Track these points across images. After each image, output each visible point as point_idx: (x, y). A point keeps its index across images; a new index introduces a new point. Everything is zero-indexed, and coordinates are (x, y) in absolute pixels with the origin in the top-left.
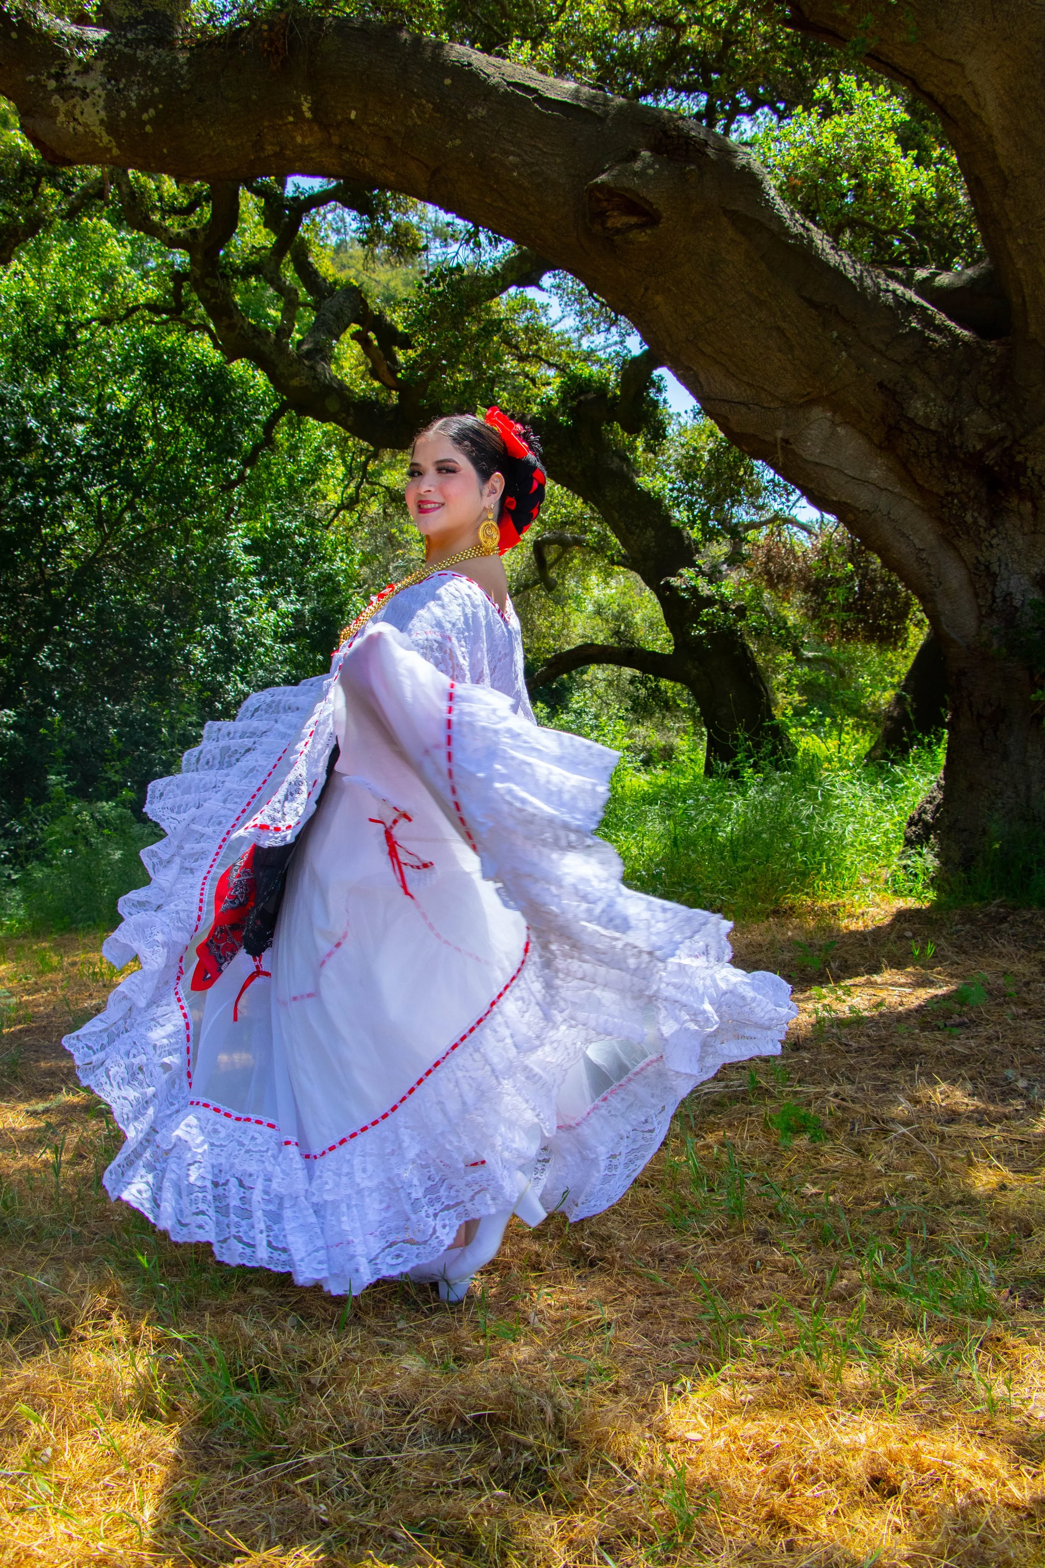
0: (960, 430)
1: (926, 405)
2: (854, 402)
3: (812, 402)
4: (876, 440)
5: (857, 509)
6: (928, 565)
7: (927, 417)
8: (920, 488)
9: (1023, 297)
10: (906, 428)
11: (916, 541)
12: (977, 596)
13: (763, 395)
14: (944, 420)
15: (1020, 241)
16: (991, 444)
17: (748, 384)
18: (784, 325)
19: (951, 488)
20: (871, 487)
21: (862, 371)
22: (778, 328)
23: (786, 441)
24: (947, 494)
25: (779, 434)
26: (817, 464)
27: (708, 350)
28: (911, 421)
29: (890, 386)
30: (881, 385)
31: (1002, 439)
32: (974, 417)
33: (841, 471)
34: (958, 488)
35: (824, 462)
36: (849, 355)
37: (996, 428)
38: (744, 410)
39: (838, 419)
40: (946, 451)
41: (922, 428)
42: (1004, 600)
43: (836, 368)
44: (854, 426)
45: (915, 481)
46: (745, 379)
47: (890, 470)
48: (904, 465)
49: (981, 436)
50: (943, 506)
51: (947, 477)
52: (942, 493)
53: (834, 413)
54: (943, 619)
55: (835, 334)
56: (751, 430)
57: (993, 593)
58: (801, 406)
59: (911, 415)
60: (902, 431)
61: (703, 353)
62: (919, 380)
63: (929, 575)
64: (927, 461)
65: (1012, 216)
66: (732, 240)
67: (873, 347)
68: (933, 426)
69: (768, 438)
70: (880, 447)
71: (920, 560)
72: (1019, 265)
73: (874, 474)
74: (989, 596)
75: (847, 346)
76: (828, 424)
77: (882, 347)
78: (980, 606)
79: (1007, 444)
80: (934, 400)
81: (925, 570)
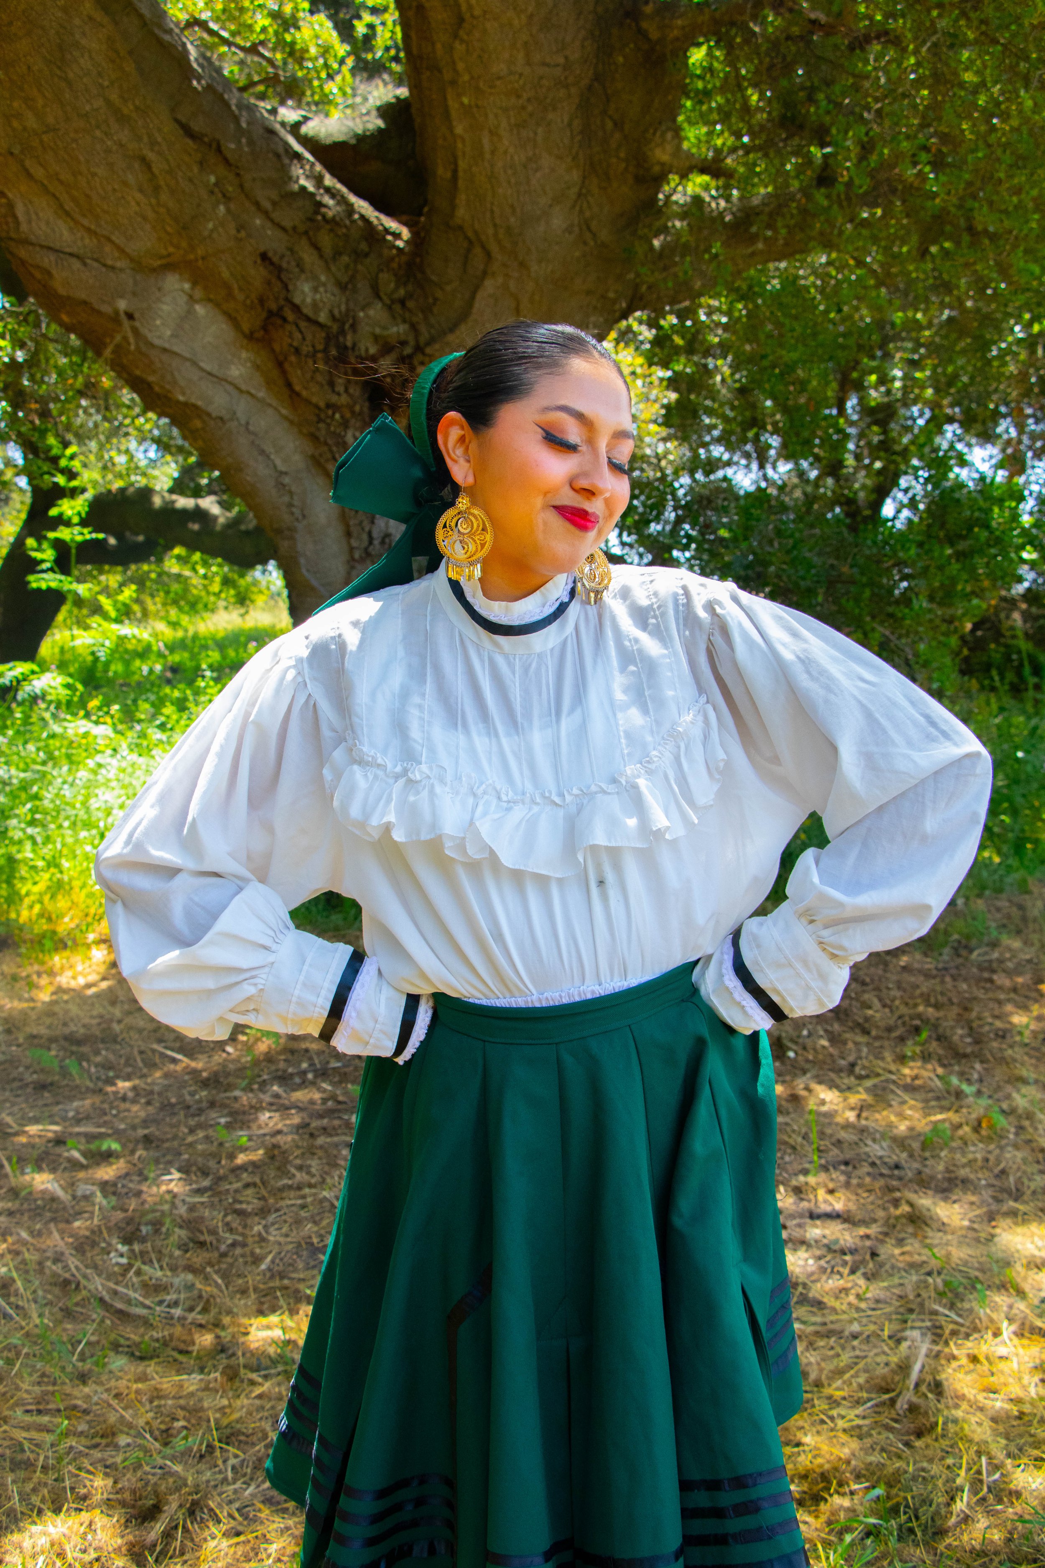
0: (353, 327)
1: (315, 290)
2: (226, 274)
3: (169, 267)
4: (246, 327)
5: (209, 415)
6: (291, 493)
7: (315, 305)
8: (294, 395)
9: (455, 172)
10: (290, 316)
11: (278, 462)
12: (348, 534)
13: (108, 248)
14: (336, 312)
15: (466, 100)
16: (387, 348)
17: (88, 230)
18: (151, 156)
19: (334, 399)
20: (229, 388)
21: (243, 234)
22: (143, 160)
23: (130, 316)
24: (328, 406)
25: (122, 305)
26: (165, 350)
27: (39, 173)
28: (296, 308)
29: (275, 259)
30: (264, 257)
31: (403, 343)
32: (371, 312)
33: (195, 364)
34: (344, 399)
35: (176, 349)
36: (228, 210)
37: (398, 330)
38: (76, 265)
39: (198, 293)
40: (334, 352)
41: (308, 319)
42: (383, 542)
43: (210, 225)
44: (218, 305)
45: (289, 385)
46: (86, 222)
47: (257, 367)
48: (280, 365)
49: (376, 338)
50: (320, 420)
51: (332, 384)
52: (322, 404)
53: (194, 284)
54: (302, 561)
55: (213, 179)
56: (82, 295)
57: (370, 534)
58: (154, 270)
59: (297, 300)
60: (285, 320)
61: (29, 175)
62: (308, 256)
63: (290, 505)
64: (310, 362)
65: (460, 66)
66: (90, 18)
67: (257, 204)
68: (323, 317)
69: (106, 309)
70: (250, 337)
71: (281, 486)
72: (459, 130)
73: (235, 372)
74: (365, 537)
75: (226, 198)
76: (185, 298)
77: (267, 205)
78: (351, 549)
79: (408, 351)
80: (324, 285)
81: (286, 499)
